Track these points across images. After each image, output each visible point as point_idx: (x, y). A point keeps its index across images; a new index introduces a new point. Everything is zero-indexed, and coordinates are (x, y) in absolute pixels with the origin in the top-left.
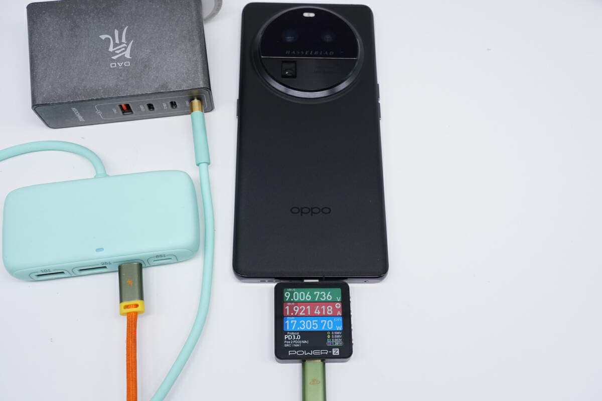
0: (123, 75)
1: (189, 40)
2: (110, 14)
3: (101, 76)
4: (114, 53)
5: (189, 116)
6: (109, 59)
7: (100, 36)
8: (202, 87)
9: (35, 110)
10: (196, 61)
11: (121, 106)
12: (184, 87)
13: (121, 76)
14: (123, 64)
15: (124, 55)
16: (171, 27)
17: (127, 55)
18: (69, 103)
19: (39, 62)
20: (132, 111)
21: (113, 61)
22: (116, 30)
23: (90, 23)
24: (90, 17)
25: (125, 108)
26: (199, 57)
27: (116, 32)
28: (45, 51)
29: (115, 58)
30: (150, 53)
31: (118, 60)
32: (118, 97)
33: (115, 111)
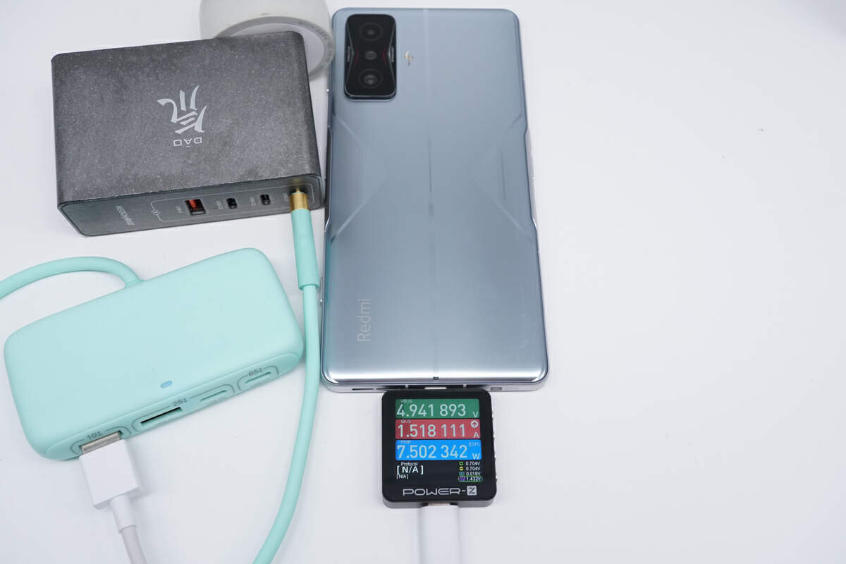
0: (192, 156)
1: (289, 104)
2: (173, 68)
3: (160, 159)
4: (179, 126)
5: (288, 215)
6: (171, 133)
7: (158, 101)
8: (308, 172)
9: (62, 210)
10: (299, 135)
11: (188, 202)
12: (282, 174)
13: (189, 158)
14: (192, 141)
15: (194, 127)
16: (261, 86)
17: (198, 127)
18: (112, 198)
19: (68, 139)
20: (203, 210)
21: (178, 136)
22: (181, 92)
23: (144, 81)
24: (143, 73)
25: (193, 205)
26: (303, 130)
27: (182, 95)
28: (77, 123)
29: (179, 132)
30: (231, 124)
31: (185, 135)
32: (185, 190)
33: (179, 209)
